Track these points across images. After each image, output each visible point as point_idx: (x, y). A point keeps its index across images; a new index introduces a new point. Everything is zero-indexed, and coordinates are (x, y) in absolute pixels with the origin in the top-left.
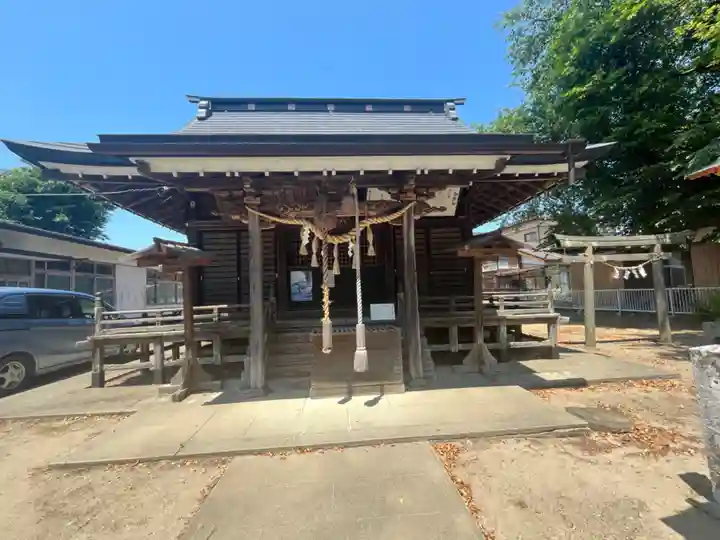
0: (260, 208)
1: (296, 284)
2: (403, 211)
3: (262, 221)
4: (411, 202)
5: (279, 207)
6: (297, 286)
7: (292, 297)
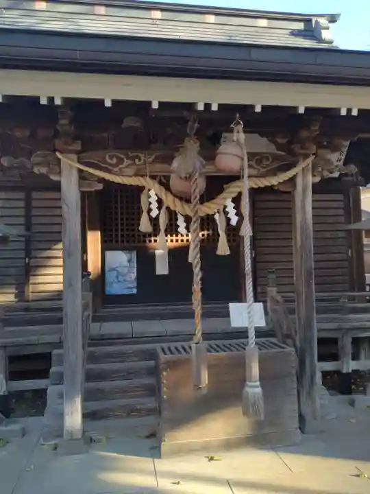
1: (114, 269)
2: (297, 169)
5: (111, 157)
6: (115, 273)
7: (106, 288)
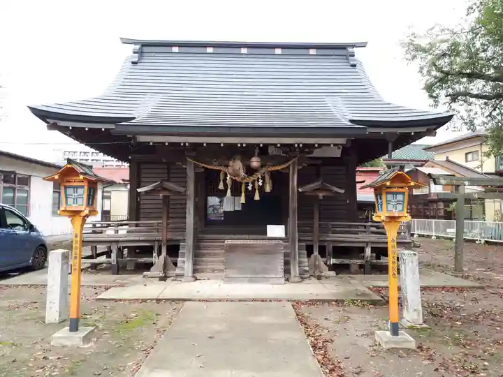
1: (211, 206)
2: (290, 162)
3: (196, 166)
4: (295, 157)
5: (208, 158)
7: (208, 217)
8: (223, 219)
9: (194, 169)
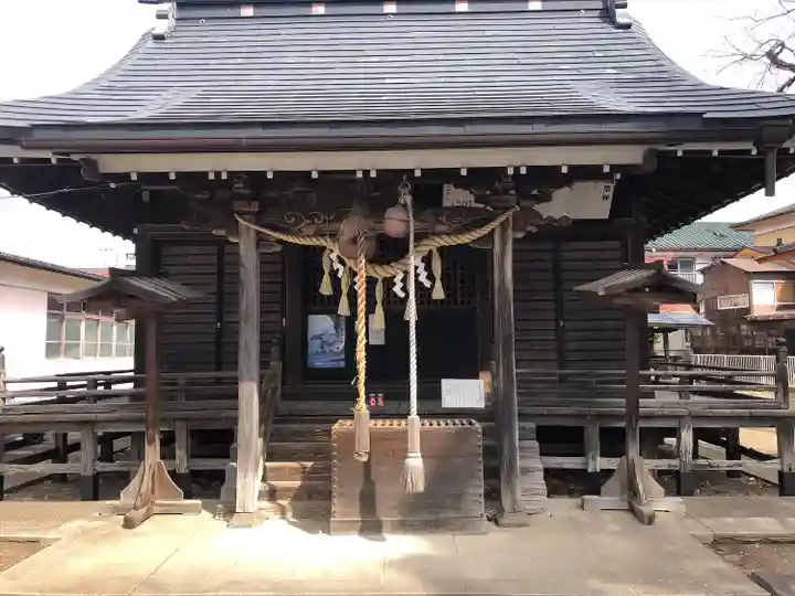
0: (258, 218)
1: (319, 337)
2: (494, 224)
3: (261, 240)
4: (507, 209)
5: (289, 217)
6: (318, 341)
7: (310, 360)
8: (342, 364)
9: (258, 246)
